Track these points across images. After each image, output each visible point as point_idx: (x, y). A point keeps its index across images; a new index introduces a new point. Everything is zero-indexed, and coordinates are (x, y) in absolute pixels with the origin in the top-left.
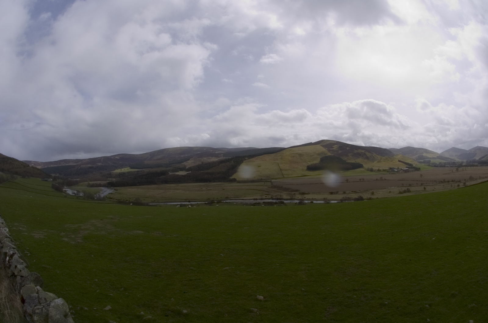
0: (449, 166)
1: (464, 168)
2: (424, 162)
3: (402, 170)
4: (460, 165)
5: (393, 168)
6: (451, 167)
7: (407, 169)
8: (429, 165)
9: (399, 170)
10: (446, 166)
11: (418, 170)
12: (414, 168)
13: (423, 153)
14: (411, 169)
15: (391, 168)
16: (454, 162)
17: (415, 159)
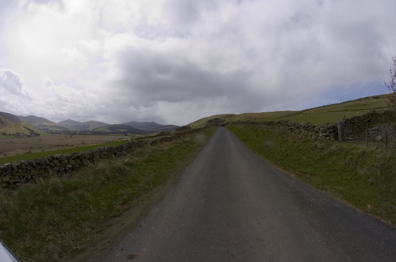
0: (64, 133)
1: (78, 135)
2: (43, 129)
3: (26, 135)
4: (74, 133)
5: (20, 133)
6: (66, 134)
7: (30, 134)
8: (47, 132)
9: (24, 135)
10: (61, 133)
11: (38, 136)
12: (35, 133)
13: (43, 122)
14: (33, 135)
15: (18, 133)
16: (68, 131)
17: (37, 127)
